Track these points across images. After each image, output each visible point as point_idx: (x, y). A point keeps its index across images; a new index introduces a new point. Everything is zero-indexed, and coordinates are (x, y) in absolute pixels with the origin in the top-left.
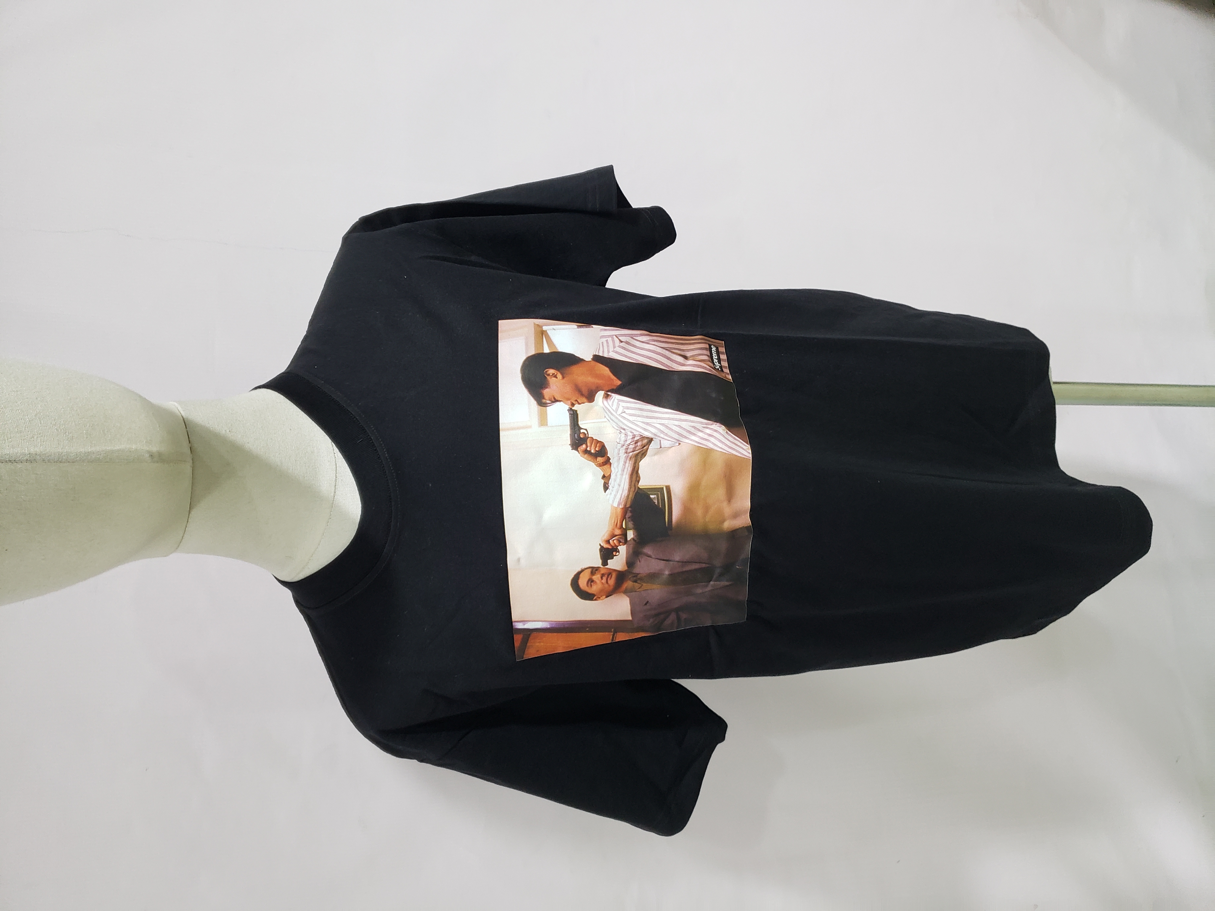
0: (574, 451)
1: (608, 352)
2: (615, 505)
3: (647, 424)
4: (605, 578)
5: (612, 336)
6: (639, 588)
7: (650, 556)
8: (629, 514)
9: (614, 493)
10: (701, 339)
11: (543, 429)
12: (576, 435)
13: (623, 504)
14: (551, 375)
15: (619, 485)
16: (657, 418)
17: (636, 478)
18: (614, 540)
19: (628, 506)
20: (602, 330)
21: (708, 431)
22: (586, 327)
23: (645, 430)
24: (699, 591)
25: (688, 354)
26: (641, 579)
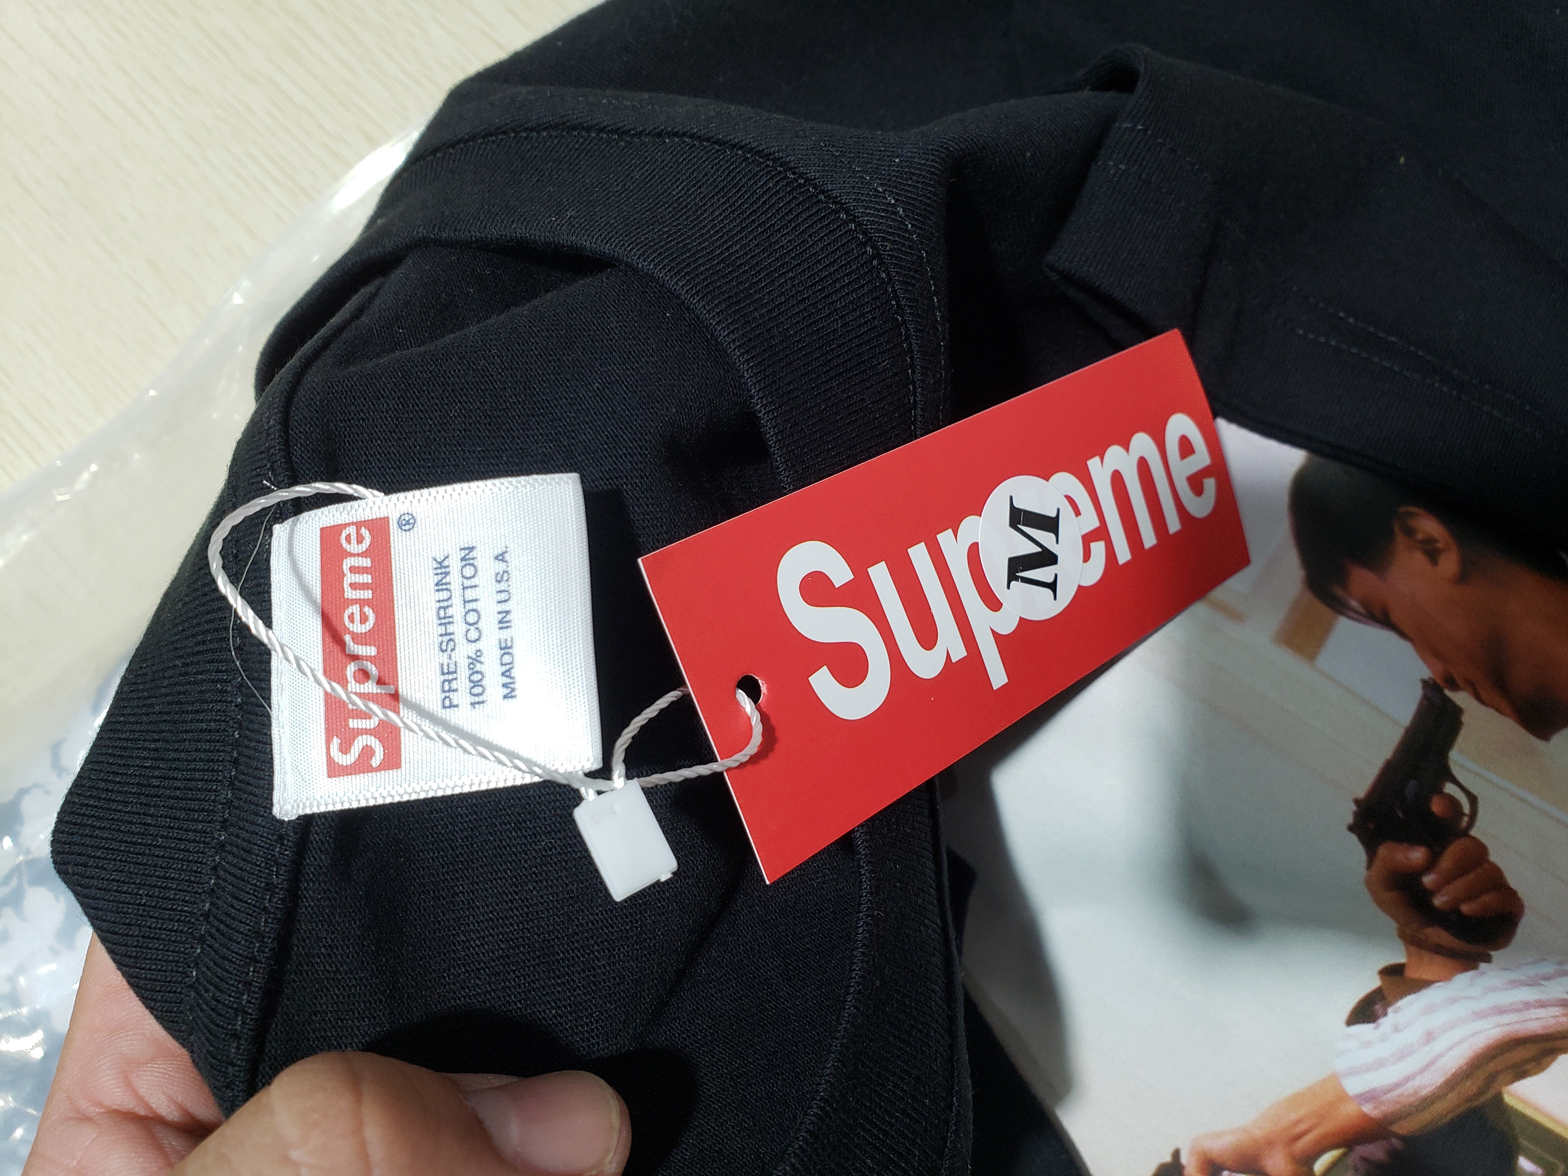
0: (1354, 838)
9: (1383, 1050)
12: (1412, 783)
13: (1383, 1108)
14: (1420, 536)
17: (1528, 1061)
19: (1397, 1128)
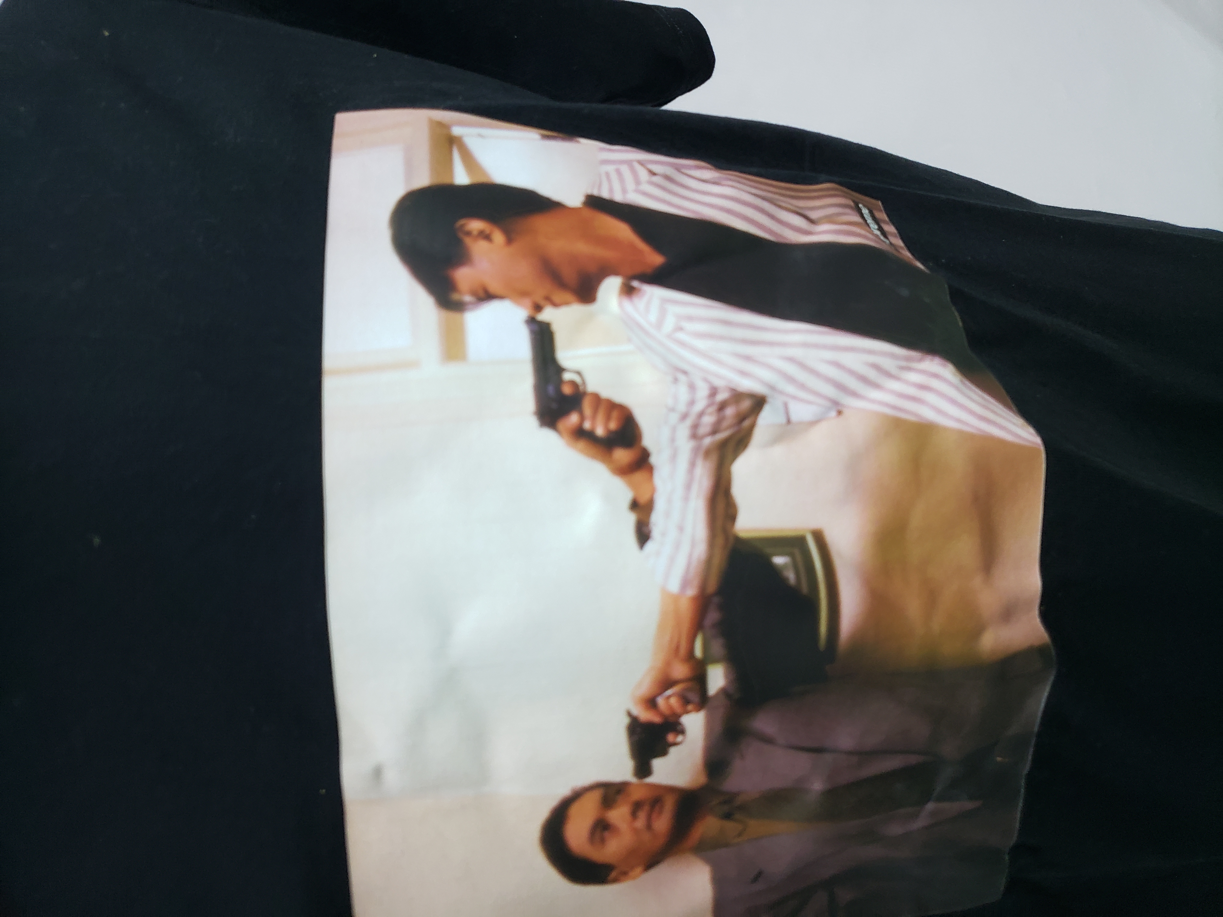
0: (545, 429)
1: (624, 191)
2: (674, 586)
3: (748, 358)
4: (642, 816)
5: (629, 163)
6: (740, 835)
7: (768, 740)
8: (713, 616)
9: (666, 551)
10: (832, 189)
11: (454, 369)
12: (549, 388)
13: (694, 585)
14: (475, 233)
15: (681, 529)
16: (771, 344)
17: (727, 509)
18: (669, 697)
19: (708, 592)
20: (602, 149)
21: (913, 377)
22: (563, 139)
23: (743, 373)
24: (895, 829)
25: (813, 215)
26: (744, 808)
